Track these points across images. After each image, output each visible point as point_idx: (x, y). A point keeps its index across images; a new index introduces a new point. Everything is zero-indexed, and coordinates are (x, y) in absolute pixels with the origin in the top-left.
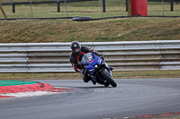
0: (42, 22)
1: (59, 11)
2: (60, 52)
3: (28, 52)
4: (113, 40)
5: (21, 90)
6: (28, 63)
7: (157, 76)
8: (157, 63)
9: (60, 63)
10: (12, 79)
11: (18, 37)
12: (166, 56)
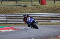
0: (11, 7)
1: (17, 3)
2: (17, 17)
3: (6, 17)
4: (35, 13)
5: (4, 29)
6: (6, 20)
7: (50, 25)
8: (49, 20)
9: (17, 20)
10: (1, 26)
11: (3, 12)
12: (52, 18)
